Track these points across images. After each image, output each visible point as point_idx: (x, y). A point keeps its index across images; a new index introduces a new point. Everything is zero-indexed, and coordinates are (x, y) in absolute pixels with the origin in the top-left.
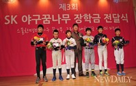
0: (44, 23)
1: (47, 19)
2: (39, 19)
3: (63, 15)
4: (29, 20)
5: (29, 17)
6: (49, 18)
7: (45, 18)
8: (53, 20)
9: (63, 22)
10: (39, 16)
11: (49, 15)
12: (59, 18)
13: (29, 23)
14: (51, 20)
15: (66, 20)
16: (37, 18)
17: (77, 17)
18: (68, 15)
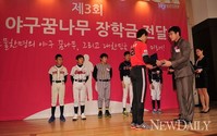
0: (45, 32)
1: (50, 25)
2: (36, 25)
3: (79, 22)
4: (19, 26)
5: (19, 21)
6: (54, 24)
7: (47, 24)
8: (61, 29)
10: (37, 19)
11: (54, 20)
12: (71, 26)
13: (18, 32)
14: (57, 28)
15: (83, 30)
16: (33, 22)
17: (101, 26)
18: (87, 22)
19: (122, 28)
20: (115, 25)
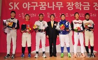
0: (41, 9)
1: (43, 6)
2: (37, 6)
3: (57, 3)
4: (29, 7)
5: (29, 4)
6: (45, 5)
7: (42, 5)
8: (49, 7)
9: (56, 9)
10: (37, 3)
11: (45, 3)
12: (54, 5)
13: (28, 9)
14: (47, 7)
15: (59, 7)
16: (35, 4)
17: (69, 5)
18: (61, 3)
19: (81, 5)
20: (77, 3)
